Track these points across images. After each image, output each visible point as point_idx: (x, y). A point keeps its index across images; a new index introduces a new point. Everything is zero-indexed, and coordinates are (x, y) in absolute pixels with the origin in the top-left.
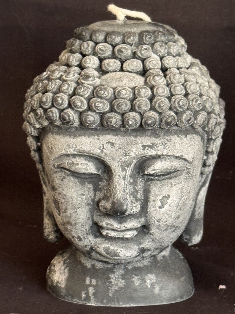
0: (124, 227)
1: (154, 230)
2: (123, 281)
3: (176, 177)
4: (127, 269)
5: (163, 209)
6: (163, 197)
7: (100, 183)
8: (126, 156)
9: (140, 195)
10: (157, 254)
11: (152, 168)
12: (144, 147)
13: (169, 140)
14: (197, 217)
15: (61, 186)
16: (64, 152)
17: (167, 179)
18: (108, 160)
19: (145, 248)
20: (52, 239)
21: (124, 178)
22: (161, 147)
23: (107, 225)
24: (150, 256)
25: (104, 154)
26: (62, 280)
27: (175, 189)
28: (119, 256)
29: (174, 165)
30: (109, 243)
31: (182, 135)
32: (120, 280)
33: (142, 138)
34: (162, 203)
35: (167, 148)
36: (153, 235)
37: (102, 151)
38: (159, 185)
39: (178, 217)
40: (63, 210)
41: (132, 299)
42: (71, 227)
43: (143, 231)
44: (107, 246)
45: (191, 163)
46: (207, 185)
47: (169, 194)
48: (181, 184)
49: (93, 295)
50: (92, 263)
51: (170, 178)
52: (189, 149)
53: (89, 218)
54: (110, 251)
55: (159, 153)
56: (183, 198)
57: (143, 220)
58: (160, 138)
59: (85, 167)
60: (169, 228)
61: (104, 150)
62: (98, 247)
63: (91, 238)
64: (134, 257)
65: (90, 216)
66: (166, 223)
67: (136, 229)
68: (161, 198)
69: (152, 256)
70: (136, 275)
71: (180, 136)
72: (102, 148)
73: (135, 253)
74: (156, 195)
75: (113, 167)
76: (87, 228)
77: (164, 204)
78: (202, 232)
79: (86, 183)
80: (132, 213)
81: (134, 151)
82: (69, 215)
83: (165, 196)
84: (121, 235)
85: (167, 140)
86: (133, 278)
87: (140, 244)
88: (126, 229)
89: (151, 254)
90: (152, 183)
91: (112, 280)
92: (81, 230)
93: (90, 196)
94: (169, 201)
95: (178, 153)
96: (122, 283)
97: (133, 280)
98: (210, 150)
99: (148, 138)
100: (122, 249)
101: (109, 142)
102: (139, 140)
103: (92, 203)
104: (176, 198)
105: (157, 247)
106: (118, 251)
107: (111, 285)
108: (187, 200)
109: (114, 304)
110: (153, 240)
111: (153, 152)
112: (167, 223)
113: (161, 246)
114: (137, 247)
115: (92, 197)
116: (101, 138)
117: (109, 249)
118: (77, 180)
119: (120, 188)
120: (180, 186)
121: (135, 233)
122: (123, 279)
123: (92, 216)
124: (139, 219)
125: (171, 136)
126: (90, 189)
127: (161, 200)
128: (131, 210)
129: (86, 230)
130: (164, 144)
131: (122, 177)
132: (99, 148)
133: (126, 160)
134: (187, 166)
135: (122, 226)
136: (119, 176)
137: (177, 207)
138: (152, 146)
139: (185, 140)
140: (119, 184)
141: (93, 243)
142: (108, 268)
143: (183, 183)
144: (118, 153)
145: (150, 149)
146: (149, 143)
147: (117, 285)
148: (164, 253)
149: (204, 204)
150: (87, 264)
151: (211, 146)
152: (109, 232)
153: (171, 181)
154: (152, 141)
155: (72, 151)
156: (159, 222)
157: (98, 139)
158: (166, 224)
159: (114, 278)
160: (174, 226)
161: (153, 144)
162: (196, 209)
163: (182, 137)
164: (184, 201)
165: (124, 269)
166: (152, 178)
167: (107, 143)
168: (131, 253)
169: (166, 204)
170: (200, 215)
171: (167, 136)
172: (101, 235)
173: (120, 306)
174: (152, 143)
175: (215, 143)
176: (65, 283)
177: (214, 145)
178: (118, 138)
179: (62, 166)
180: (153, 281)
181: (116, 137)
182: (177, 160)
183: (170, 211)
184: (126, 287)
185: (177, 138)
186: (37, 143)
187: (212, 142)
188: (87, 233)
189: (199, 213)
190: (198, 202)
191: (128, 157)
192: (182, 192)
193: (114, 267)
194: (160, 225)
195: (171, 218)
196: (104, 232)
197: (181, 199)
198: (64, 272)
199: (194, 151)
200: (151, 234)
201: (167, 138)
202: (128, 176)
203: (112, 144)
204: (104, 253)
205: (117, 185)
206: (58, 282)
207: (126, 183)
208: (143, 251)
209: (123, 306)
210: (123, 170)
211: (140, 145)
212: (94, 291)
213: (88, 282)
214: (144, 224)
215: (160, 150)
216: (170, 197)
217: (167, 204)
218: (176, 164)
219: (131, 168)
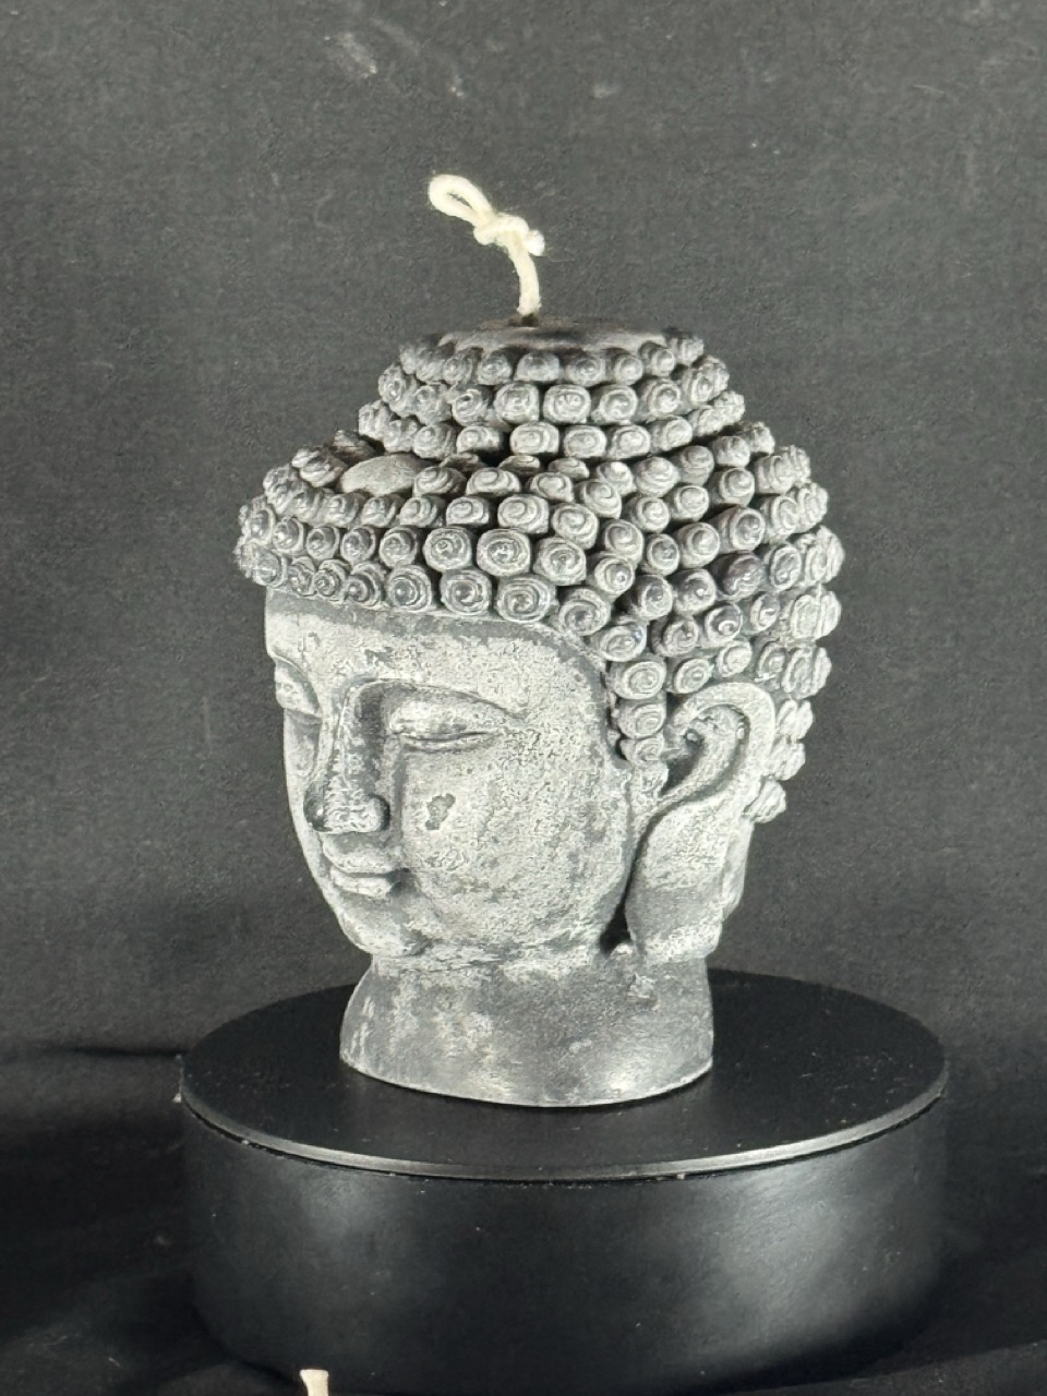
1: (427, 886)
2: (415, 1019)
4: (421, 986)
5: (436, 831)
6: (435, 800)
9: (385, 783)
10: (495, 962)
11: (396, 715)
12: (369, 655)
13: (430, 646)
14: (650, 884)
17: (449, 751)
19: (424, 932)
21: (334, 733)
22: (407, 662)
31: (469, 637)
34: (433, 814)
35: (423, 665)
36: (429, 899)
38: (427, 765)
45: (518, 717)
48: (491, 772)
57: (397, 852)
58: (406, 635)
60: (469, 887)
66: (453, 872)
67: (385, 876)
68: (429, 800)
69: (475, 965)
70: (441, 1008)
71: (462, 637)
72: (302, 647)
75: (319, 700)
77: (439, 818)
81: (351, 664)
83: (441, 797)
84: (352, 885)
88: (356, 869)
89: (461, 956)
90: (414, 757)
91: (396, 1012)
95: (458, 683)
96: (412, 1024)
97: (434, 1020)
99: (377, 634)
100: (363, 925)
101: (313, 634)
102: (360, 635)
105: (461, 938)
107: (393, 1024)
110: (437, 915)
113: (472, 935)
116: (303, 620)
118: (293, 728)
119: (324, 757)
120: (486, 776)
121: (384, 886)
122: (414, 1013)
124: (387, 849)
128: (344, 818)
130: (414, 653)
131: (331, 729)
135: (346, 859)
137: (481, 834)
142: (391, 978)
143: (498, 770)
144: (326, 666)
147: (403, 1026)
153: (457, 758)
154: (386, 643)
156: (433, 865)
157: (298, 623)
158: (453, 875)
159: (399, 1006)
161: (388, 650)
163: (467, 639)
164: (506, 820)
165: (415, 989)
166: (410, 742)
167: (309, 635)
168: (383, 940)
174: (387, 648)
175: (627, 675)
177: (624, 680)
178: (326, 626)
181: (323, 623)
182: (467, 703)
183: (458, 839)
193: (399, 978)
194: (438, 875)
199: (524, 686)
200: (426, 895)
202: (347, 728)
203: (318, 640)
207: (338, 746)
208: (424, 940)
212: (368, 1035)
213: (365, 1010)
214: (406, 866)
216: (453, 802)
217: (446, 821)
218: (466, 714)
219: (349, 709)
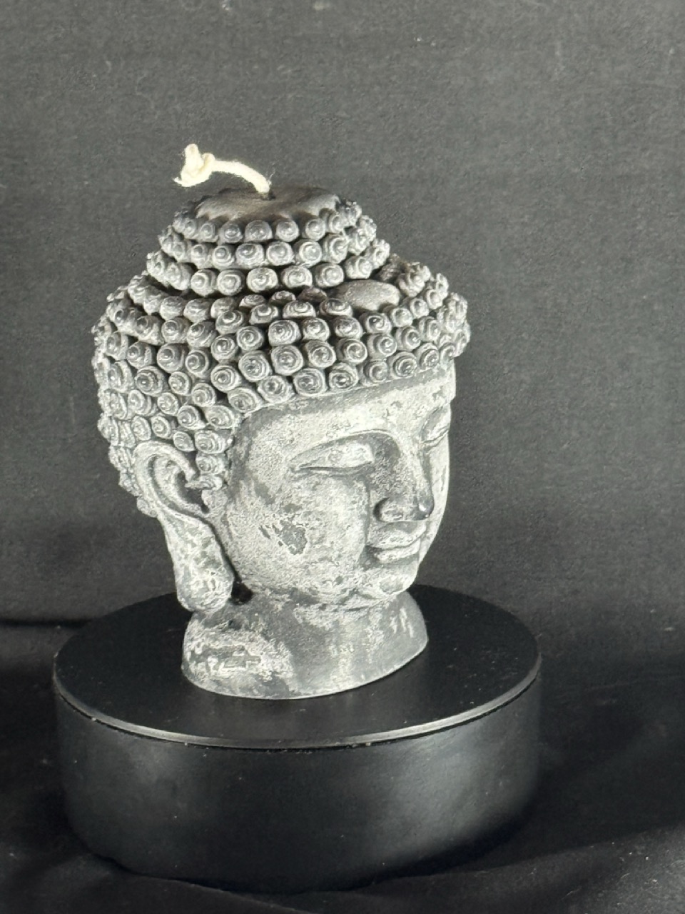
2: (382, 632)
4: (384, 609)
7: (372, 476)
8: (416, 419)
12: (434, 396)
16: (323, 439)
18: (396, 435)
21: (418, 456)
23: (393, 541)
25: (389, 425)
26: (282, 667)
30: (390, 571)
32: (379, 632)
33: (431, 382)
37: (387, 421)
40: (315, 540)
44: (387, 577)
53: (362, 539)
54: (391, 584)
59: (361, 454)
61: (389, 417)
62: (370, 585)
63: (359, 573)
68: (442, 474)
72: (386, 415)
75: (401, 442)
76: (356, 557)
79: (355, 481)
81: (425, 407)
82: (330, 545)
84: (408, 552)
86: (391, 621)
91: (369, 636)
92: (347, 565)
93: (364, 503)
96: (380, 637)
97: (391, 626)
100: (407, 576)
101: (395, 403)
102: (428, 385)
103: (366, 513)
106: (403, 581)
107: (368, 645)
111: (443, 402)
115: (366, 503)
116: (384, 399)
117: (390, 581)
118: (341, 481)
122: (381, 628)
123: (365, 535)
126: (360, 490)
129: (354, 561)
131: (415, 454)
132: (383, 417)
133: (417, 425)
135: (414, 535)
136: (411, 453)
138: (441, 391)
140: (415, 467)
141: (360, 580)
142: (360, 618)
144: (407, 417)
145: (440, 397)
146: (438, 388)
147: (375, 641)
150: (325, 624)
152: (393, 552)
154: (440, 385)
155: (342, 434)
157: (380, 402)
159: (371, 631)
161: (441, 388)
165: (381, 613)
167: (392, 405)
172: (377, 563)
176: (291, 670)
178: (405, 392)
179: (315, 465)
180: (405, 618)
181: (402, 392)
184: (386, 640)
188: (354, 567)
191: (419, 419)
196: (384, 557)
198: (279, 653)
203: (399, 405)
204: (377, 591)
206: (274, 672)
210: (415, 442)
211: (431, 394)
212: (347, 664)
213: (334, 653)
219: (422, 437)
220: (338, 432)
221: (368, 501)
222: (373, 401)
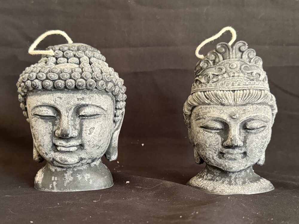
0: (69, 144)
1: (86, 147)
2: (72, 177)
3: (98, 118)
4: (74, 170)
5: (91, 135)
6: (90, 128)
7: (56, 121)
8: (68, 104)
9: (78, 127)
10: (91, 163)
11: (83, 111)
12: (78, 99)
13: (93, 96)
14: (113, 145)
15: (35, 125)
16: (35, 105)
18: (59, 107)
19: (82, 157)
20: (37, 160)
21: (68, 117)
22: (88, 100)
23: (60, 144)
24: (86, 163)
25: (56, 104)
26: (40, 180)
27: (97, 124)
28: (67, 162)
29: (96, 110)
30: (62, 155)
32: (71, 177)
33: (77, 94)
34: (90, 131)
35: (91, 100)
36: (86, 150)
37: (55, 102)
38: (88, 122)
39: (100, 141)
40: (37, 139)
41: (77, 187)
42: (42, 147)
43: (81, 148)
44: (61, 156)
45: (106, 111)
46: (119, 130)
47: (94, 127)
48: (101, 122)
49: (55, 186)
50: (55, 169)
51: (95, 118)
52: (104, 103)
53: (50, 141)
54: (62, 159)
55: (87, 103)
56: (102, 130)
57: (80, 141)
58: (87, 94)
59: (47, 112)
60: (95, 146)
61: (56, 102)
62: (56, 158)
63: (52, 153)
64: (77, 163)
65: (51, 140)
67: (77, 146)
68: (89, 129)
69: (87, 164)
70: (79, 174)
71: (98, 94)
72: (55, 100)
73: (77, 160)
74: (86, 127)
75: (61, 111)
76: (50, 147)
77: (91, 132)
78: (117, 154)
79: (48, 122)
80: (73, 136)
81: (73, 101)
82: (40, 141)
83: (92, 128)
84: (68, 149)
85: (91, 96)
86: (77, 175)
87: (80, 155)
88: (70, 146)
89: (87, 162)
90: (84, 121)
91: (66, 177)
92: (47, 149)
93: (51, 129)
94: (94, 131)
95: (98, 104)
96: (71, 179)
97: (77, 177)
98: (117, 107)
99: (80, 94)
100: (69, 158)
101: (59, 97)
102: (75, 95)
103: (51, 133)
104: (98, 129)
105: (89, 158)
106: (67, 159)
107: (65, 180)
108: (105, 131)
109: (67, 190)
110: (87, 153)
111: (83, 102)
112: (94, 143)
113: (92, 157)
114: (78, 157)
115: (52, 129)
116: (55, 95)
117: (62, 158)
118: (43, 120)
119: (65, 122)
120: (100, 123)
121: (76, 148)
122: (72, 176)
123: (52, 140)
124: (78, 140)
125: (93, 94)
126: (50, 125)
127: (89, 130)
128: (72, 134)
129: (49, 148)
130: (89, 98)
131: (66, 116)
132: (53, 101)
133: (69, 107)
134: (104, 113)
135: (68, 144)
136: (65, 115)
137: (99, 135)
138: (83, 99)
139: (102, 97)
140: (65, 120)
141: (54, 155)
142: (63, 171)
143: (102, 122)
144: (64, 103)
145: (81, 101)
146: (81, 97)
147: (68, 179)
148: (95, 163)
149: (118, 140)
150: (53, 170)
151: (118, 105)
152: (62, 148)
153: (95, 120)
154: (82, 96)
155: (39, 104)
156: (89, 142)
157: (53, 96)
159: (67, 176)
160: (98, 146)
161: (83, 98)
162: (113, 141)
165: (72, 171)
166: (84, 117)
167: (58, 98)
168: (74, 160)
169: (92, 132)
170: (115, 145)
171: (91, 94)
172: (58, 151)
173: (71, 191)
175: (120, 103)
176: (41, 181)
177: (120, 105)
178: (64, 95)
179: (35, 113)
180: (88, 177)
181: (62, 94)
182: (98, 108)
183: (95, 136)
184: (74, 181)
185: (97, 96)
186: (25, 106)
187: (118, 103)
188: (50, 150)
189: (115, 144)
190: (113, 137)
191: (69, 105)
192: (101, 127)
193: (67, 170)
194: (90, 144)
195: (96, 140)
196: (59, 149)
197: (101, 131)
198: (41, 175)
199: (107, 105)
200: (85, 149)
201: (91, 95)
202: (70, 116)
203: (61, 98)
204: (60, 161)
205: (64, 120)
206: (38, 181)
207: (69, 119)
208: (81, 159)
209: (72, 191)
210: (67, 112)
211: (76, 98)
212: (56, 184)
213: (53, 179)
214: (81, 144)
215: (87, 102)
216: (94, 129)
218: (98, 110)
219: (71, 111)
220: (38, 103)
221: (53, 129)
222: (50, 95)
